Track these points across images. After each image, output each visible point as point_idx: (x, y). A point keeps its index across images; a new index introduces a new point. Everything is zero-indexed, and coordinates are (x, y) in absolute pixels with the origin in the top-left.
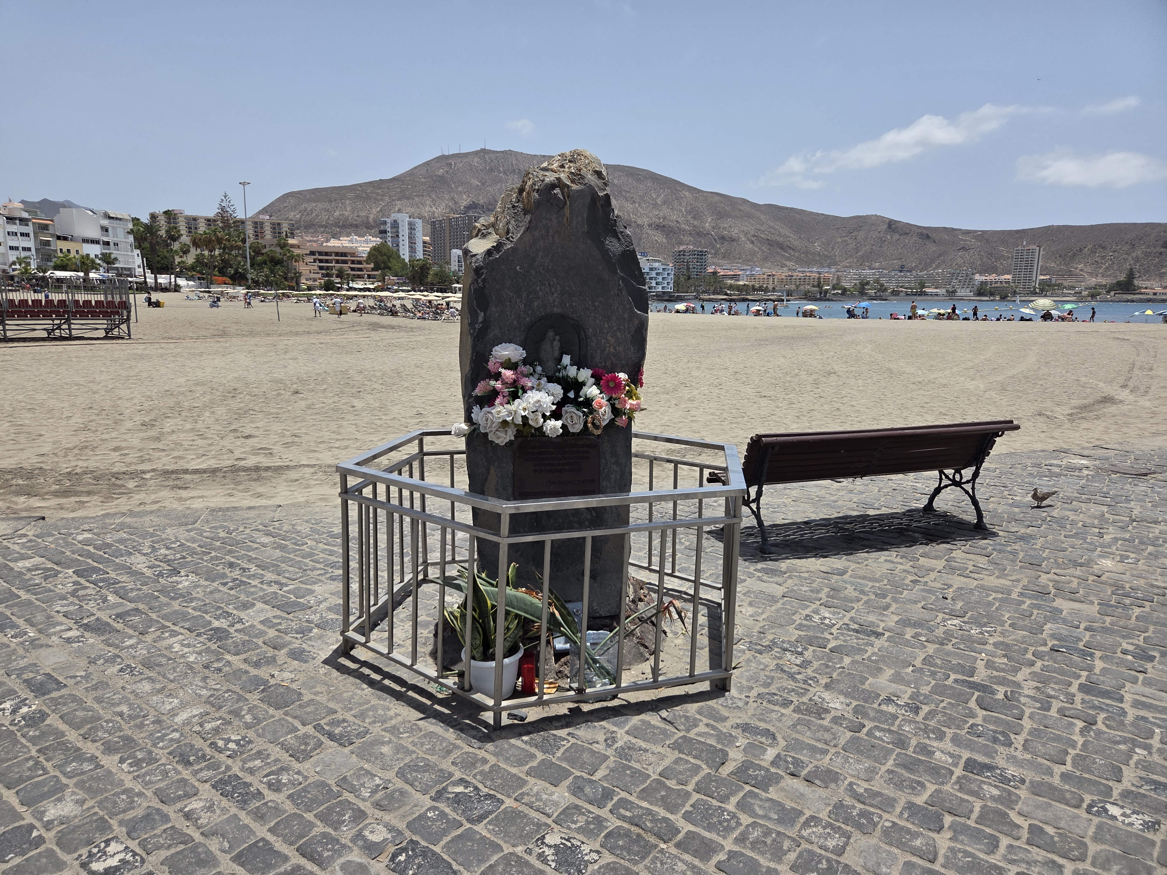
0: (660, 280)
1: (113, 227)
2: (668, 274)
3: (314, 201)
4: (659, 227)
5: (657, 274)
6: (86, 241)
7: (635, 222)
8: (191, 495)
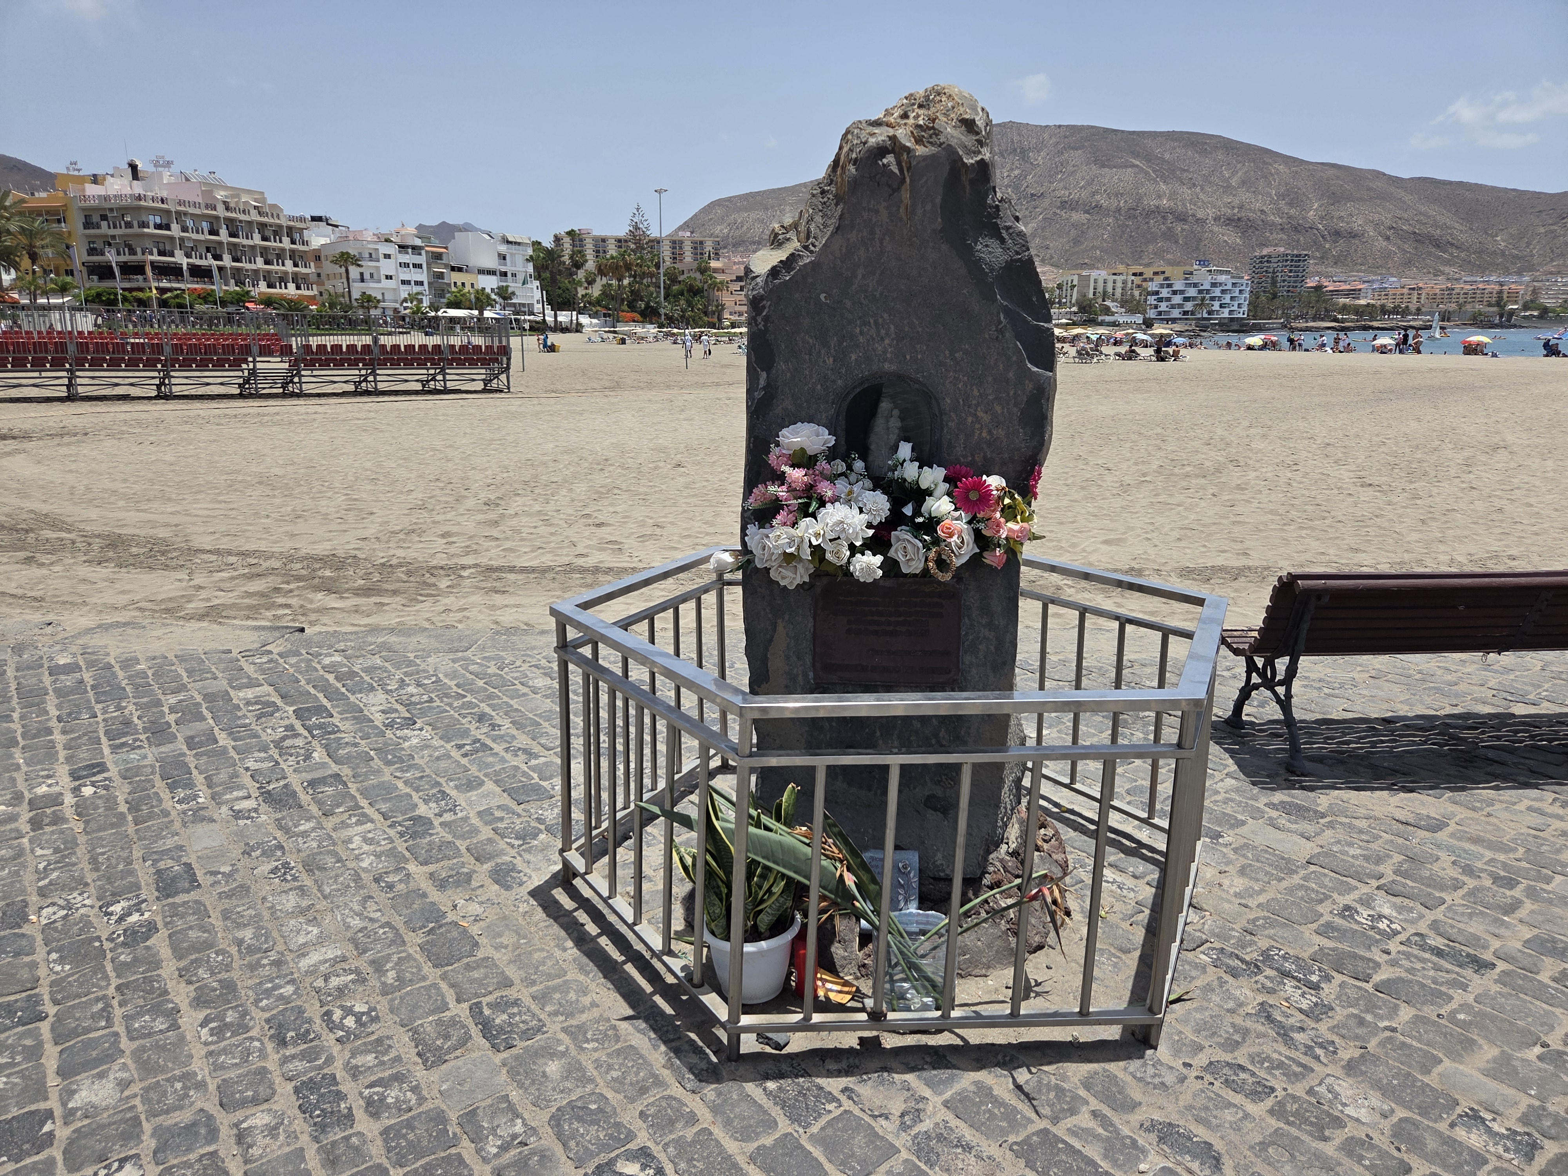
0: (1227, 300)
1: (511, 254)
2: (1241, 291)
3: (746, 209)
4: (1231, 222)
5: (1223, 292)
6: (481, 272)
7: (1193, 215)
8: (506, 602)
